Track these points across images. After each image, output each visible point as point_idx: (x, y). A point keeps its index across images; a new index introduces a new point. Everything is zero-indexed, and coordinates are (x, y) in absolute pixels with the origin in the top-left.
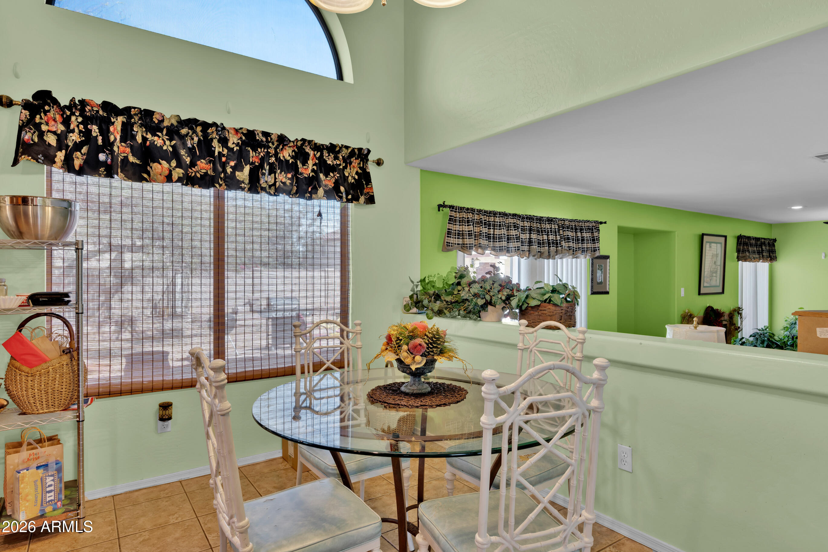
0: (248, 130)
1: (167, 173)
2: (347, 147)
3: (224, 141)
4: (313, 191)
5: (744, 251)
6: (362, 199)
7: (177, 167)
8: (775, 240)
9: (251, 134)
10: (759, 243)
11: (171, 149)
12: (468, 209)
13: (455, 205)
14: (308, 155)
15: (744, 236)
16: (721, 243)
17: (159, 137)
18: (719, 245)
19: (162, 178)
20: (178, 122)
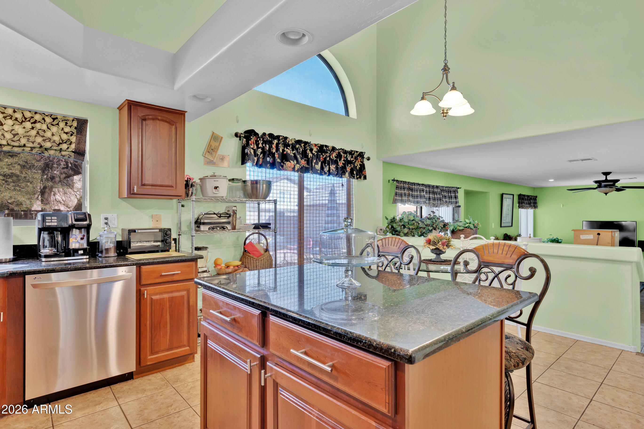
0: (321, 145)
1: (293, 166)
2: (357, 152)
3: (311, 150)
4: (343, 174)
5: (522, 203)
6: (362, 177)
7: (297, 164)
8: (536, 197)
9: (321, 147)
10: (529, 198)
11: (293, 155)
12: (404, 182)
13: (398, 180)
14: (342, 155)
15: (522, 195)
16: (511, 199)
17: (289, 149)
18: (510, 200)
19: (291, 169)
20: (295, 142)
